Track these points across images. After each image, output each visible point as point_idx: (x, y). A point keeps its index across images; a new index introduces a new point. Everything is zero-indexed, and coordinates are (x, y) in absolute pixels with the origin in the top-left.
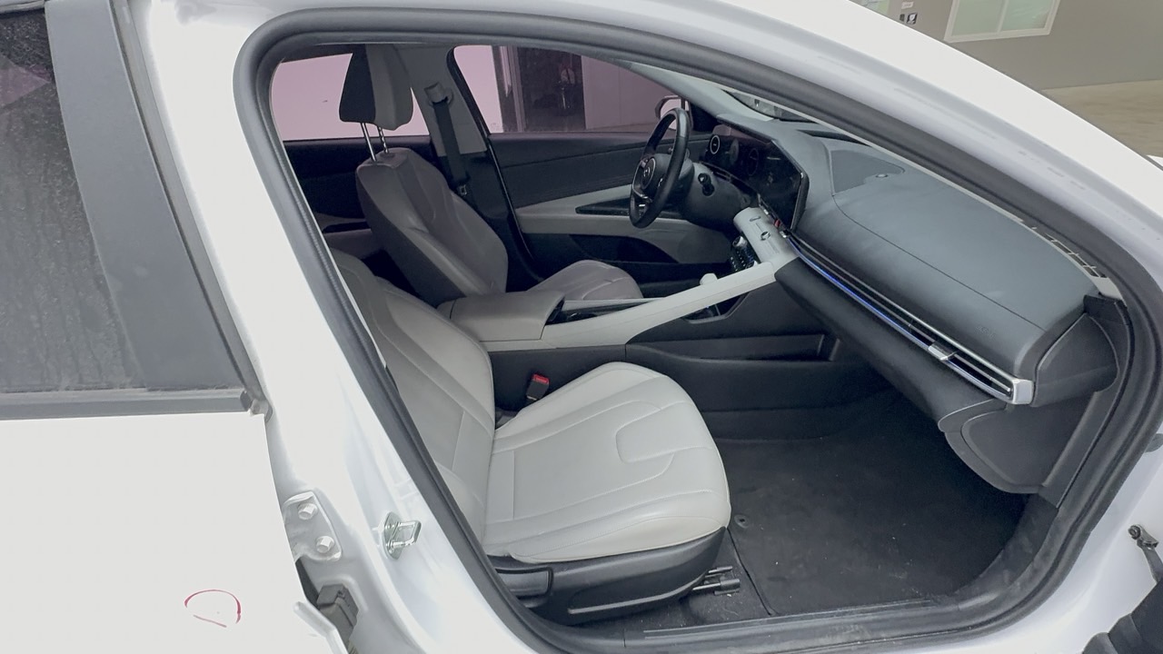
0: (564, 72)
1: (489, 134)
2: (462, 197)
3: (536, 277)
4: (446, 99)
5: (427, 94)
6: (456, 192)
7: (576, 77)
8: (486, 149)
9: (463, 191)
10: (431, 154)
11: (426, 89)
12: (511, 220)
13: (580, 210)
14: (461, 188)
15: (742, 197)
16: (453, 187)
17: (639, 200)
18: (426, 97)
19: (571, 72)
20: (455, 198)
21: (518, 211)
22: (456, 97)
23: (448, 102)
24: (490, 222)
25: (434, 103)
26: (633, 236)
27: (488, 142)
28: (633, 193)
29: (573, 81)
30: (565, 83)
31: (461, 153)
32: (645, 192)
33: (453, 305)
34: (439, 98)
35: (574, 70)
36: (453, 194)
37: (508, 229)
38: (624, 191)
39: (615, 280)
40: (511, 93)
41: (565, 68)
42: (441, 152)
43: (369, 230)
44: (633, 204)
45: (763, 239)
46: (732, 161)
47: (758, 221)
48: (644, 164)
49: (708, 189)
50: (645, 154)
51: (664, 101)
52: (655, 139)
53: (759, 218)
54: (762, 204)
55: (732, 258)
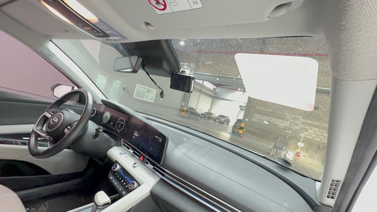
28: (33, 131)
45: (134, 167)
46: (105, 121)
47: (125, 155)
48: (49, 116)
49: (96, 135)
50: (49, 108)
51: (58, 85)
52: (60, 102)
53: (125, 153)
54: (124, 145)
55: (111, 178)
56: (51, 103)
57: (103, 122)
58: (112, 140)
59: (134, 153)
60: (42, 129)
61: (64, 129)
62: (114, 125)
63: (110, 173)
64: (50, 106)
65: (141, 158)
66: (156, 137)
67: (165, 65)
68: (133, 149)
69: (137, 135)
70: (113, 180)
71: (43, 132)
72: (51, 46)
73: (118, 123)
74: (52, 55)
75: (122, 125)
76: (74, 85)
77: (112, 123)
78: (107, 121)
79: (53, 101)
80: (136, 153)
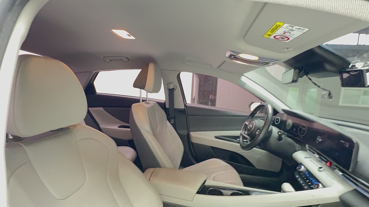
0: (211, 96)
1: (186, 103)
2: (171, 124)
3: (194, 162)
4: (174, 88)
5: (168, 85)
6: (170, 122)
7: (214, 98)
8: (184, 108)
9: (172, 122)
10: (164, 107)
11: (167, 84)
12: (188, 136)
13: (217, 137)
14: (171, 120)
15: (297, 146)
16: (169, 119)
17: (244, 138)
18: (167, 87)
19: (213, 96)
20: (168, 124)
21: (191, 133)
22: (177, 88)
23: (174, 89)
24: (180, 135)
25: (169, 89)
26: (237, 152)
27: (185, 106)
28: (241, 134)
29: (213, 99)
30: (211, 99)
31: (175, 107)
32: (248, 135)
33: (154, 170)
34: (172, 87)
35: (214, 96)
36: (168, 122)
37: (186, 140)
38: (237, 133)
39: (229, 171)
40: (194, 99)
41: (211, 95)
42: (167, 106)
43: (129, 129)
44: (241, 138)
45: (320, 171)
46: (288, 128)
47: (310, 159)
48: (247, 123)
49: (280, 138)
50: (247, 119)
51: (253, 103)
52: (253, 114)
53: (311, 158)
54: (310, 150)
55: (297, 176)
56: (248, 116)
57: (286, 129)
58: (295, 144)
59: (320, 158)
60: (245, 133)
61: (256, 132)
62: (296, 131)
63: (296, 173)
64: (247, 117)
65: (328, 164)
66: (342, 141)
67: (328, 67)
68: (318, 154)
69: (320, 140)
70: (298, 178)
71: (246, 135)
72: (243, 79)
73: (301, 129)
74: (245, 84)
75: (304, 131)
76: (262, 101)
77: (294, 129)
78: (290, 128)
79: (249, 115)
80: (322, 158)
